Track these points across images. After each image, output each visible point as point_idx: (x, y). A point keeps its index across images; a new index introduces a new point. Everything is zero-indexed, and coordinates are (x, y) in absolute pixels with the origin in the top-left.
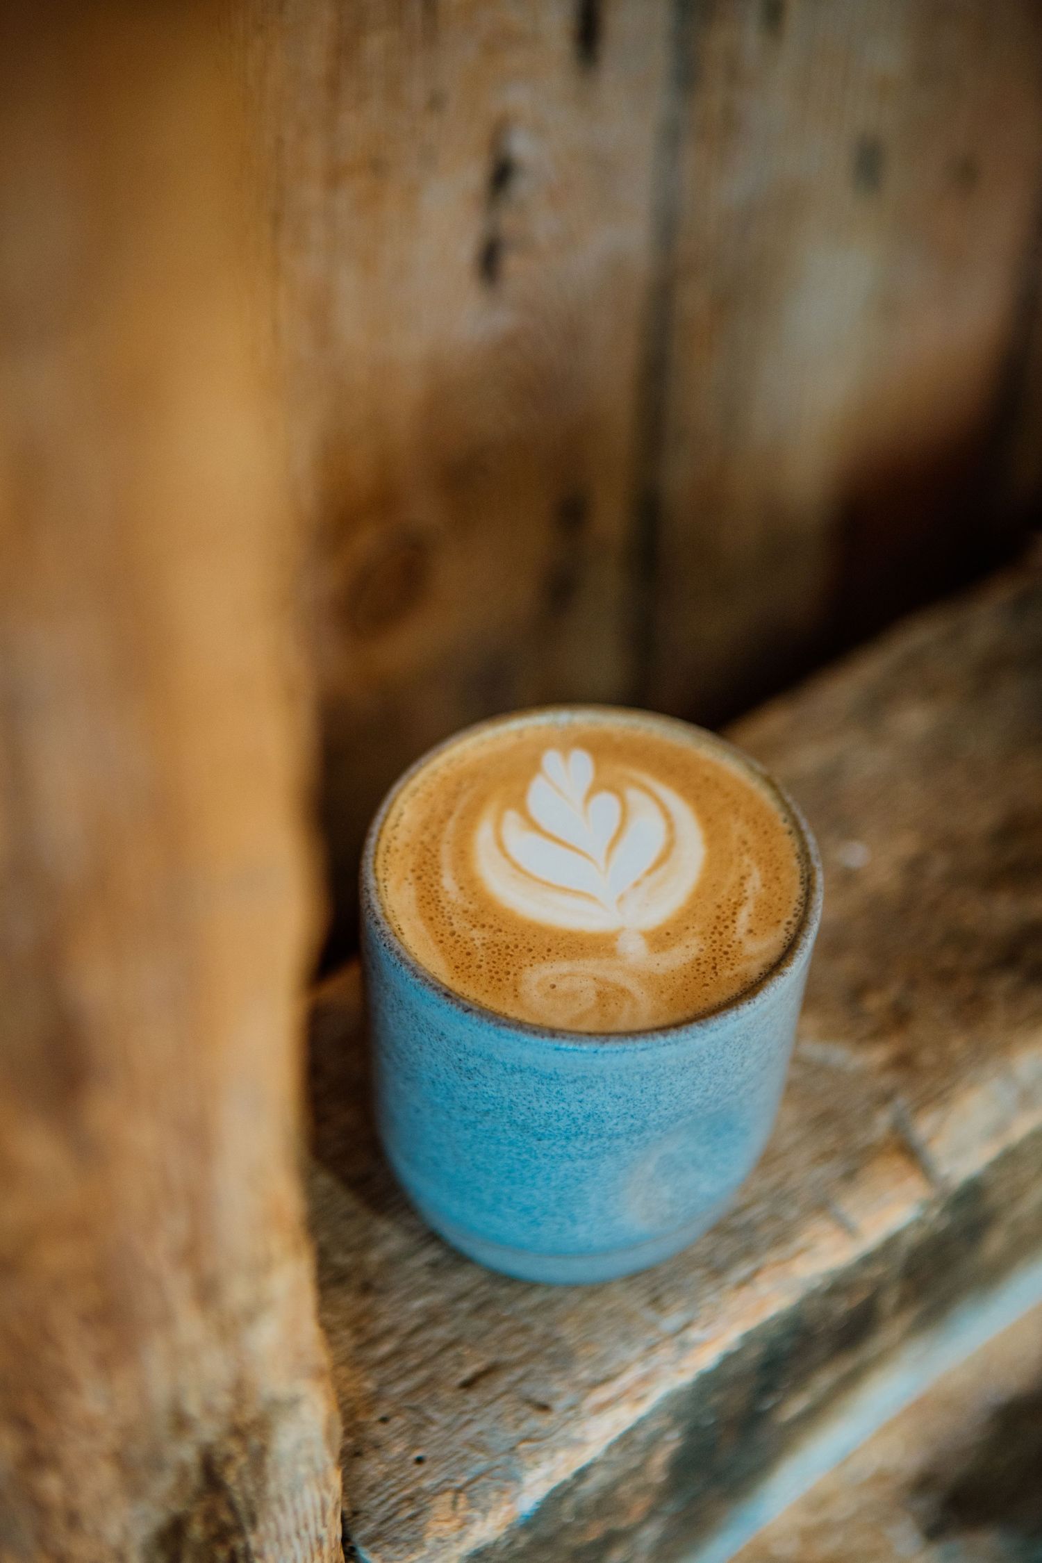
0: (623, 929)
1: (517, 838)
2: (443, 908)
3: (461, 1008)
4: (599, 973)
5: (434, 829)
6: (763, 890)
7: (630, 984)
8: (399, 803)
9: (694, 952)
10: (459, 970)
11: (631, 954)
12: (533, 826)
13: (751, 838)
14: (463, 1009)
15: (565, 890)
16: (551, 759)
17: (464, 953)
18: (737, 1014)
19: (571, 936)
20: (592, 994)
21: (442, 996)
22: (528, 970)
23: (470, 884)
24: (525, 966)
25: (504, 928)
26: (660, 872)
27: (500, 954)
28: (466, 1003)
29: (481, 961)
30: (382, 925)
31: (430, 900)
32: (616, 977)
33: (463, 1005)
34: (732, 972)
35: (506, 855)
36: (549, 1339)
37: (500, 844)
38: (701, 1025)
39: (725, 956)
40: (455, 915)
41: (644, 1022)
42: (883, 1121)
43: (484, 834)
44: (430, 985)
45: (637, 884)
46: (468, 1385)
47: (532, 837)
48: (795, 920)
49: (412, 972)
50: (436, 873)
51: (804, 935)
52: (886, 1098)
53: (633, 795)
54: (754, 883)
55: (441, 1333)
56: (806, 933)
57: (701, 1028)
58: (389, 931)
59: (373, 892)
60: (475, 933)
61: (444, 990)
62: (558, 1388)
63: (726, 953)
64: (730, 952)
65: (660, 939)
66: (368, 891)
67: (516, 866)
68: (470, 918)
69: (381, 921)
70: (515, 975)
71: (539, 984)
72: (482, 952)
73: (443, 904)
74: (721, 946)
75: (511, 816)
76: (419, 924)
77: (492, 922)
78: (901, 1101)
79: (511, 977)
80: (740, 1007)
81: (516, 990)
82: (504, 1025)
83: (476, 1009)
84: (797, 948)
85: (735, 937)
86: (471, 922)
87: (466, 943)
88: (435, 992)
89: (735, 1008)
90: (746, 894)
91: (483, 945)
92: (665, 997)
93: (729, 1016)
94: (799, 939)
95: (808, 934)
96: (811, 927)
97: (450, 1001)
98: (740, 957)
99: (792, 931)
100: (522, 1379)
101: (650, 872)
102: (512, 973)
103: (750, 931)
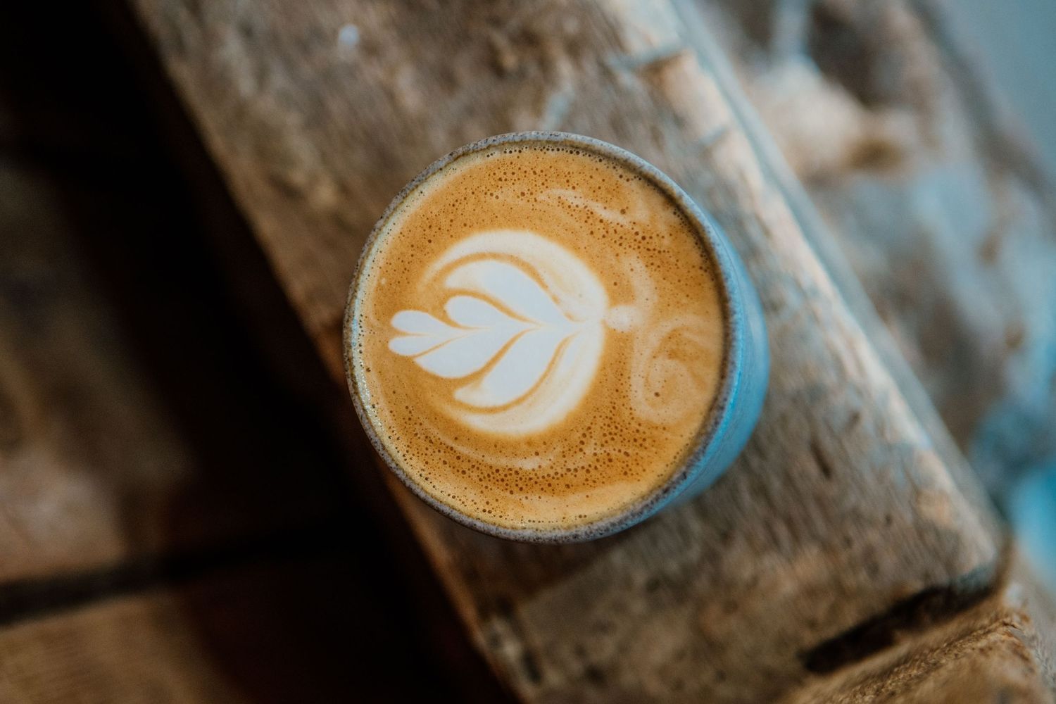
0: (604, 323)
1: (487, 393)
2: (556, 473)
3: (681, 482)
4: (647, 353)
5: (465, 466)
6: (579, 190)
7: (667, 327)
8: (437, 493)
9: (639, 266)
10: (629, 473)
11: (632, 320)
12: (474, 378)
13: (518, 188)
14: (683, 480)
15: (552, 364)
16: (399, 346)
17: (609, 463)
18: (718, 245)
19: (604, 368)
20: (671, 364)
21: (666, 495)
22: (637, 413)
23: (534, 445)
24: (631, 414)
25: (588, 424)
26: (547, 278)
27: (616, 434)
28: (676, 476)
29: (620, 451)
30: (579, 533)
31: (548, 484)
32: (654, 340)
33: (678, 478)
34: (666, 237)
35: (505, 408)
36: (796, 399)
37: (492, 410)
38: (727, 279)
39: (647, 239)
40: (567, 464)
41: (714, 326)
42: (627, 79)
43: (477, 423)
44: (652, 503)
45: (556, 299)
46: (826, 470)
47: (487, 381)
48: (620, 171)
49: (636, 517)
50: (517, 473)
51: (640, 168)
52: (607, 73)
53: (452, 281)
54: (570, 196)
55: (776, 485)
56: (638, 165)
57: (729, 280)
58: (587, 528)
59: (540, 535)
60: (589, 450)
61: (659, 492)
62: (841, 401)
63: (644, 238)
64: (644, 235)
65: (619, 291)
66: (538, 538)
67: (519, 401)
68: (572, 452)
69: (574, 533)
70: (640, 425)
71: (653, 405)
72: (609, 449)
73: (552, 474)
74: (635, 240)
75: (460, 394)
76: (573, 498)
77: (579, 435)
78: (611, 60)
79: (641, 429)
80: (712, 240)
81: (657, 428)
82: (705, 448)
83: (683, 469)
84: (654, 177)
85: (628, 226)
86: (575, 452)
87: (598, 460)
88: (660, 500)
89: (713, 246)
90: (582, 206)
91: (602, 445)
92: (684, 301)
93: (720, 252)
94: (645, 173)
95: (640, 163)
96: (631, 159)
97: (672, 490)
98: (650, 227)
99: (631, 176)
100: (830, 428)
101: (544, 286)
102: (638, 427)
103: (623, 212)
